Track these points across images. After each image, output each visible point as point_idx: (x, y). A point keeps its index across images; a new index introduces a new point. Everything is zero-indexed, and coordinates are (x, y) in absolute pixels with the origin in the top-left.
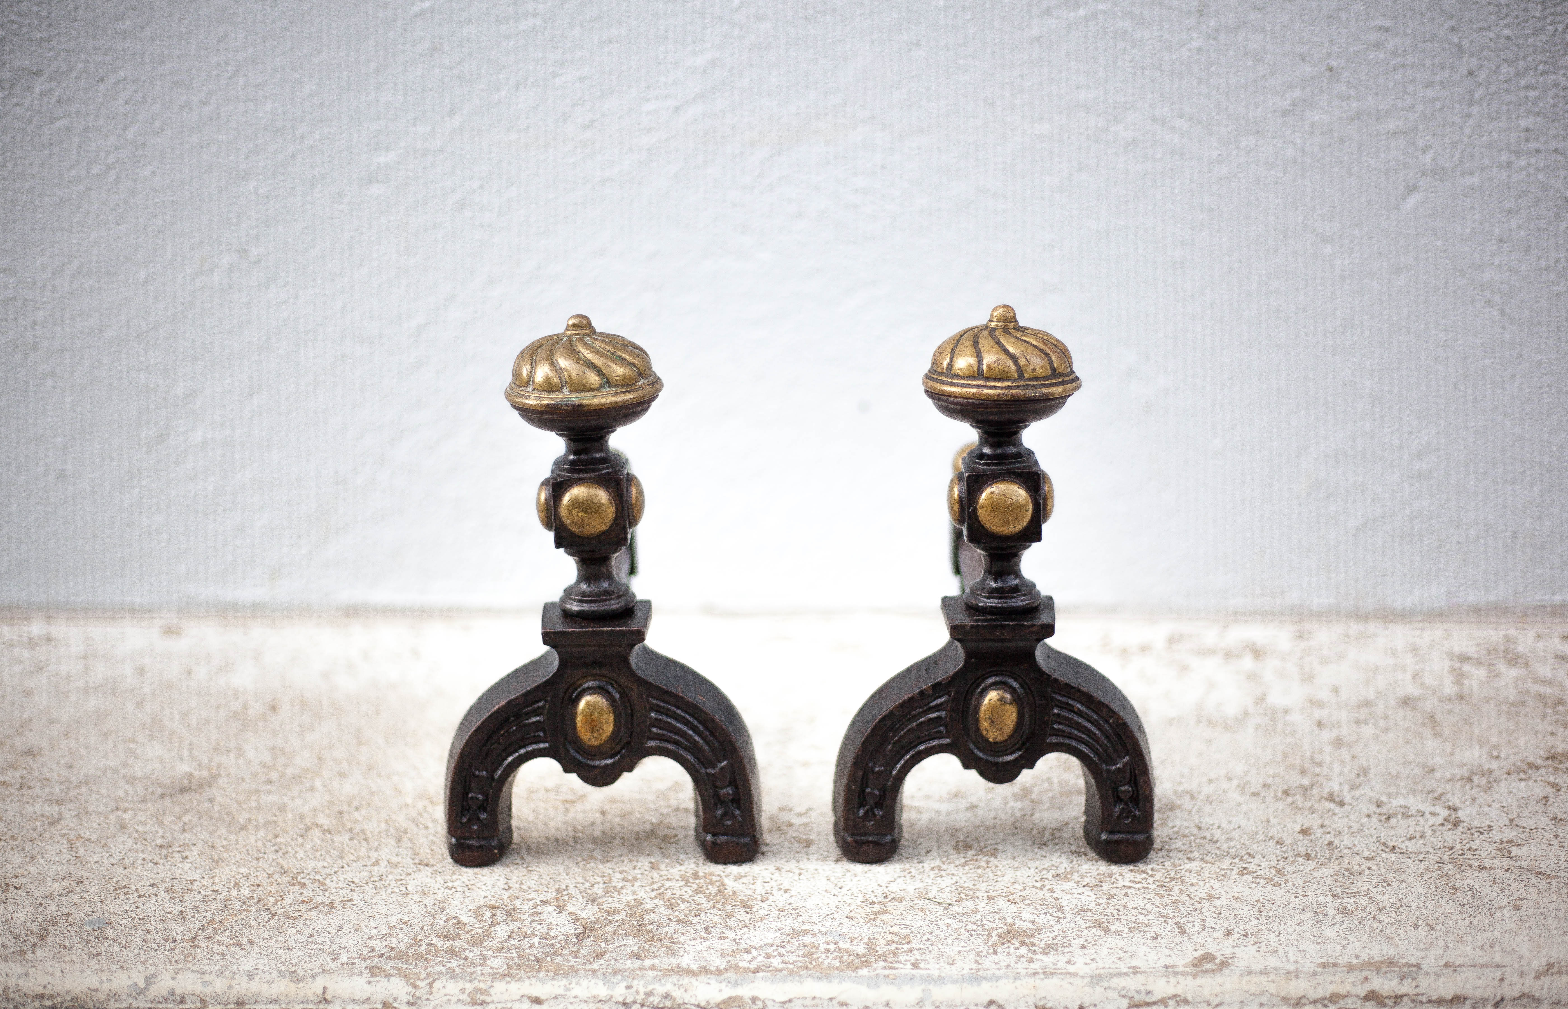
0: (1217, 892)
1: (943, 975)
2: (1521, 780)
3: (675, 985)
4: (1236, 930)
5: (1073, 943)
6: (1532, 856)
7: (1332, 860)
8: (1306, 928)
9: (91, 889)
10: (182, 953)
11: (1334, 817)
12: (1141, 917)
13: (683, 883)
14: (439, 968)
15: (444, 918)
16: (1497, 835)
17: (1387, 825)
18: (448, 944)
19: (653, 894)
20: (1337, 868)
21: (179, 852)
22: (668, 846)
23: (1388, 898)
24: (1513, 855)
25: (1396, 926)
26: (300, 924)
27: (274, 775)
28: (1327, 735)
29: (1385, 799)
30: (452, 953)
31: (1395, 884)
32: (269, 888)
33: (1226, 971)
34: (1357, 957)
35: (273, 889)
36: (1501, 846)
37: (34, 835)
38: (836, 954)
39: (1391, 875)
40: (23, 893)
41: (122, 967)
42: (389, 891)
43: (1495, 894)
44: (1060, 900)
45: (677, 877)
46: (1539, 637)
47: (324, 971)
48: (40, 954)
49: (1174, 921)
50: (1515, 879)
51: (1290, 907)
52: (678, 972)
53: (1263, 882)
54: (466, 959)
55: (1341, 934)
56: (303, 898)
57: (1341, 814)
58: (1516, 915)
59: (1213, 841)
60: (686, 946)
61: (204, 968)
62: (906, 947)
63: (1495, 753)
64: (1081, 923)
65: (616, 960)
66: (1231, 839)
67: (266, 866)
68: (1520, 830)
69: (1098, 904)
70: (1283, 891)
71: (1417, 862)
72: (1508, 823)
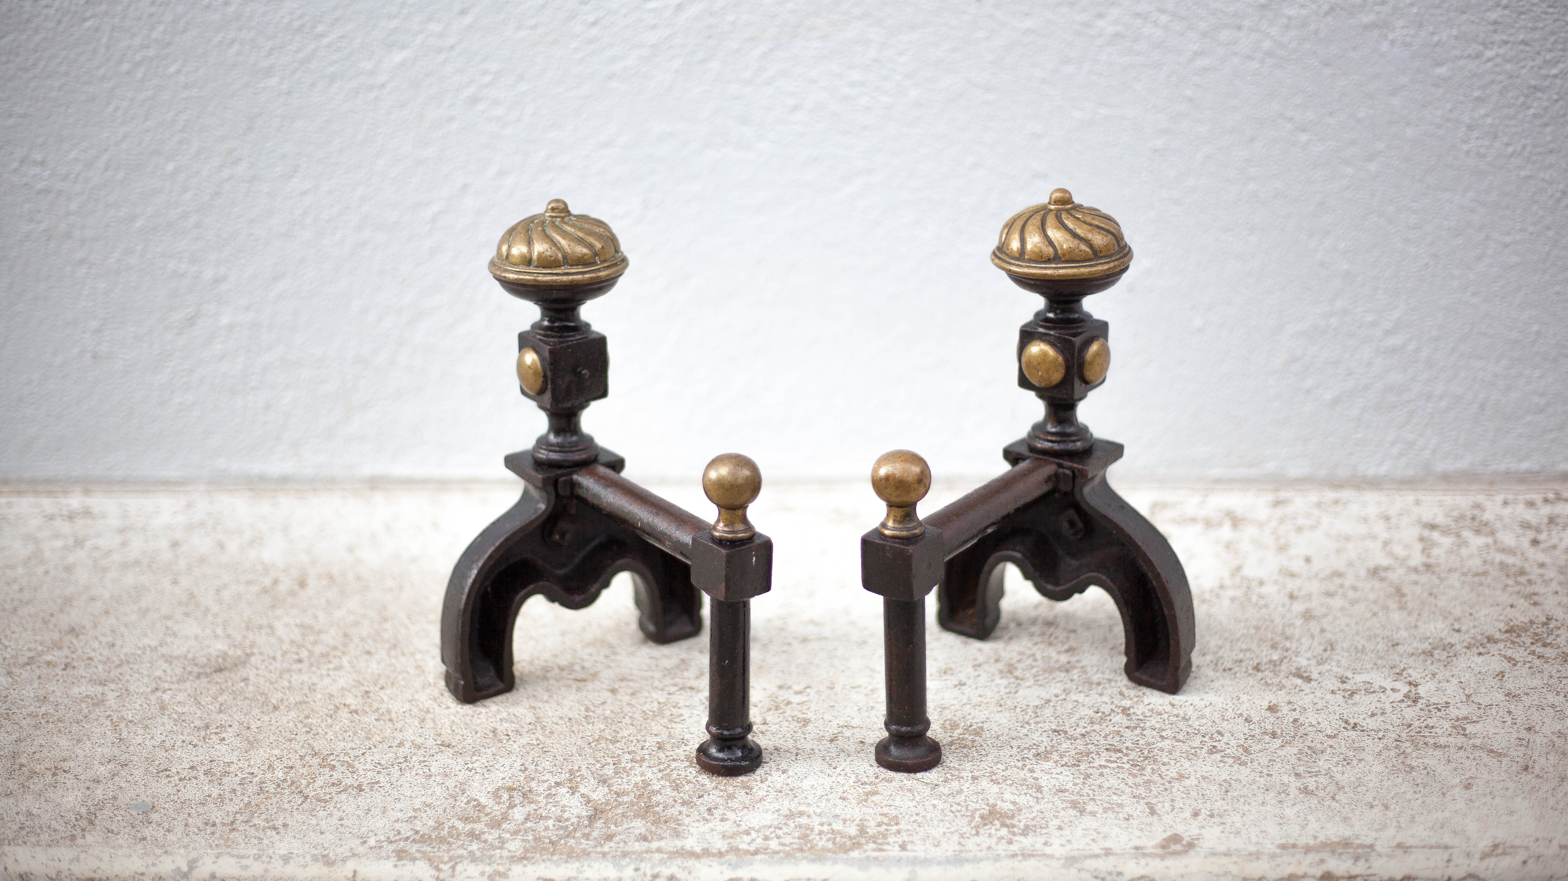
0: (1187, 771)
1: (929, 857)
2: (1480, 654)
3: (679, 867)
4: (1203, 811)
5: (1051, 824)
6: (1485, 733)
7: (1297, 738)
8: (1269, 808)
9: (136, 772)
10: (221, 837)
11: (1301, 693)
12: (1115, 797)
13: (688, 764)
14: (461, 852)
15: (465, 800)
16: (1454, 712)
17: (1350, 702)
18: (469, 827)
19: (660, 775)
20: (1301, 746)
21: (216, 733)
22: (674, 725)
23: (1346, 777)
24: (1467, 732)
25: (1353, 806)
26: (330, 806)
27: (304, 654)
28: (1298, 607)
29: (1350, 675)
30: (473, 835)
31: (1355, 762)
32: (301, 770)
33: (1192, 853)
34: (1315, 837)
35: (305, 771)
36: (1457, 723)
37: (80, 717)
38: (830, 836)
39: (1351, 753)
40: (71, 776)
41: (166, 852)
42: (414, 773)
43: (1448, 773)
44: (1040, 780)
45: (682, 758)
46: (1505, 503)
47: (354, 855)
48: (89, 838)
49: (1145, 801)
50: (1468, 757)
51: (1255, 787)
52: (682, 854)
53: (1230, 761)
54: (485, 841)
55: (1302, 814)
56: (333, 780)
57: (1308, 691)
58: (1467, 794)
59: (1186, 719)
60: (690, 828)
61: (242, 852)
62: (894, 829)
63: (1457, 626)
64: (1059, 803)
65: (625, 842)
66: (1203, 717)
67: (298, 747)
68: (1475, 706)
69: (1075, 784)
70: (1249, 770)
71: (1377, 740)
72: (1464, 699)
